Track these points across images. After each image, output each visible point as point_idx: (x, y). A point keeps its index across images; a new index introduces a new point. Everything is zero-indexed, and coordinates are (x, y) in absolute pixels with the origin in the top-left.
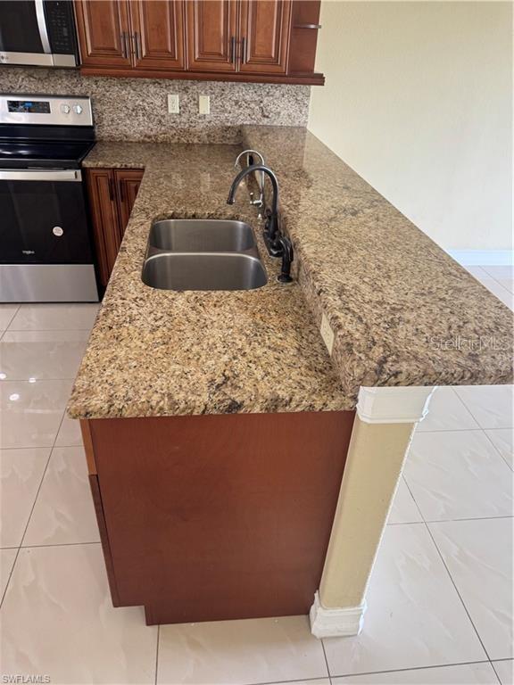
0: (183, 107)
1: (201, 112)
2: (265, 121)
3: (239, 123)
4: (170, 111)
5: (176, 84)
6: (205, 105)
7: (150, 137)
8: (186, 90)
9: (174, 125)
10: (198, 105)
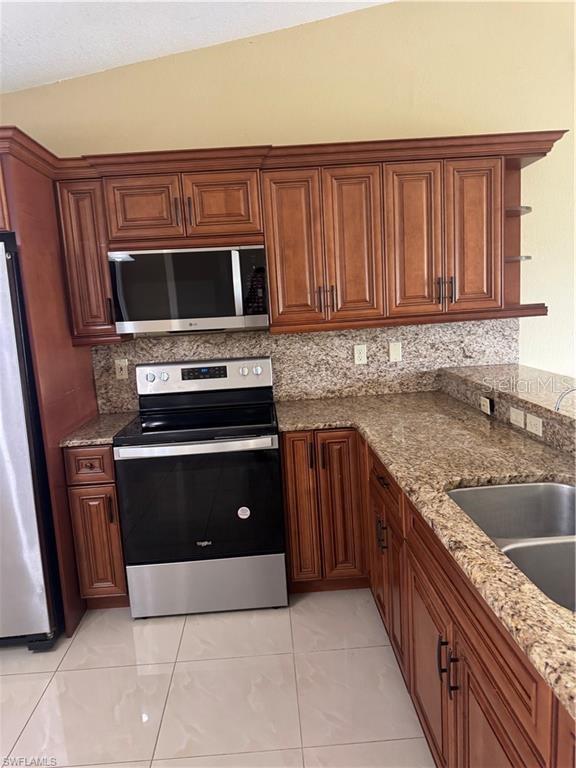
0: (371, 357)
1: (392, 360)
2: (468, 362)
3: (436, 367)
4: (357, 362)
5: (364, 334)
6: (396, 352)
7: (333, 392)
8: (374, 338)
9: (361, 377)
10: (388, 353)
